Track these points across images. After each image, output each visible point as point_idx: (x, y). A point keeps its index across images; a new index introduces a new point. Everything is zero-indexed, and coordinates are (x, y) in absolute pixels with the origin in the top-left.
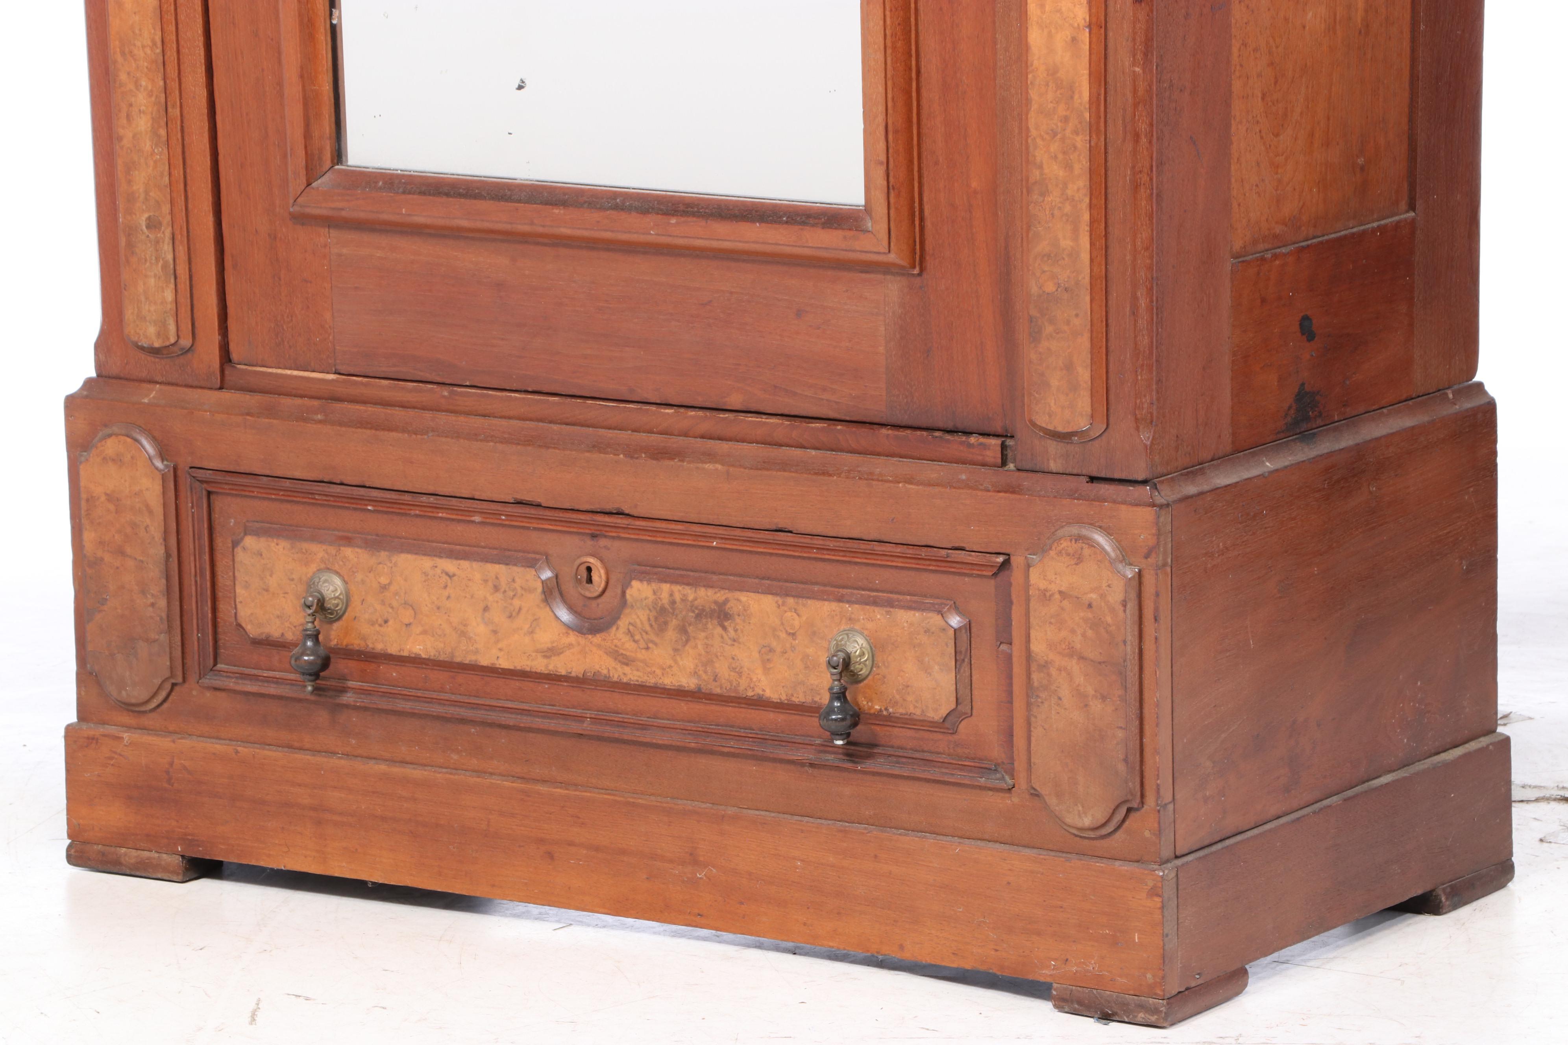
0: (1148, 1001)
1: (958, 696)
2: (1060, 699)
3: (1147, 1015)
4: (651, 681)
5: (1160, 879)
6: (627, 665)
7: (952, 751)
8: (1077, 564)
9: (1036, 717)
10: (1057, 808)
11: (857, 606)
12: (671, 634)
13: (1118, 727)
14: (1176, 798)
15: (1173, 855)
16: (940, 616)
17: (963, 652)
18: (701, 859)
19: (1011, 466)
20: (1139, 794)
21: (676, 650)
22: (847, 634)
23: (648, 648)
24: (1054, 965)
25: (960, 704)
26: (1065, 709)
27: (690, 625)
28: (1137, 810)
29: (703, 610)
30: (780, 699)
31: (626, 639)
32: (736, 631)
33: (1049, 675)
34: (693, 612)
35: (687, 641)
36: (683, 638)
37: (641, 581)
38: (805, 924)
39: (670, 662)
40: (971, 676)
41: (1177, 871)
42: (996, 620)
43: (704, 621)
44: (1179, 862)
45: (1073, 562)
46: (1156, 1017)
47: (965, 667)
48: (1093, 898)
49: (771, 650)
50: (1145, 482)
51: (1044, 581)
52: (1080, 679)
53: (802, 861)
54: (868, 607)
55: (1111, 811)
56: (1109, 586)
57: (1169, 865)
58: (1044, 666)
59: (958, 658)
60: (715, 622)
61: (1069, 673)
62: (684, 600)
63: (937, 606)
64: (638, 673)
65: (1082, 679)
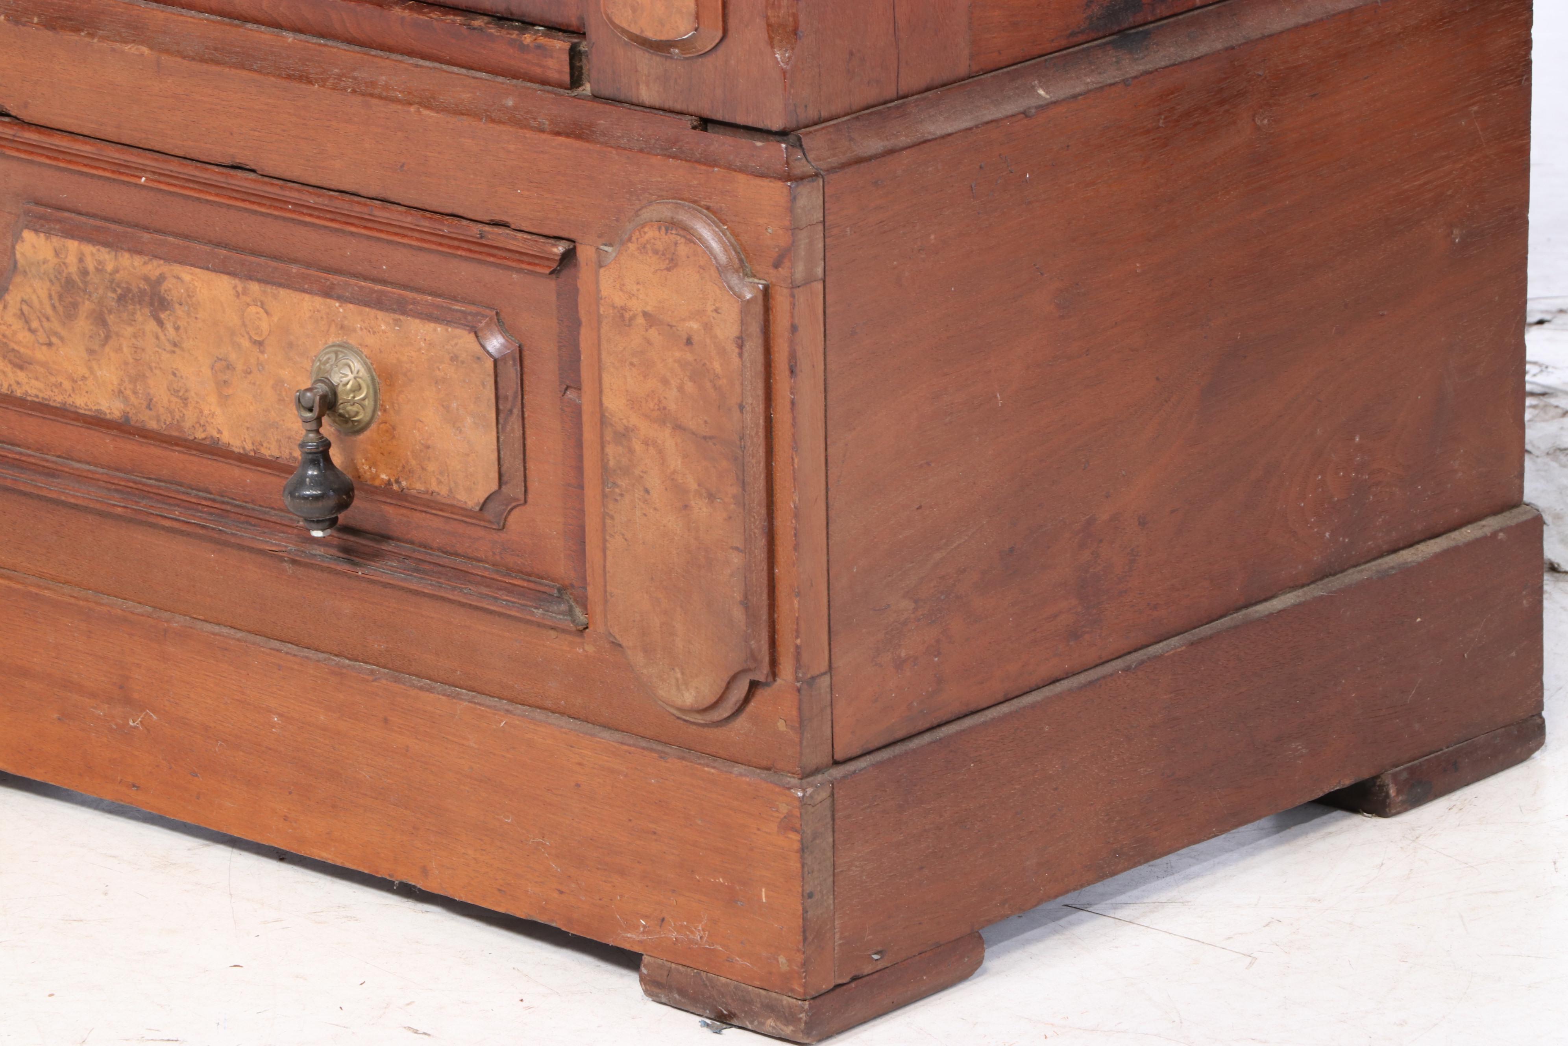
0: (781, 1001)
1: (503, 469)
2: (647, 491)
3: (778, 1024)
4: (57, 399)
5: (797, 804)
6: (21, 368)
7: (498, 558)
8: (668, 269)
9: (612, 518)
10: (645, 671)
11: (351, 306)
12: (82, 325)
13: (732, 548)
14: (834, 665)
15: (827, 760)
16: (472, 335)
17: (510, 398)
18: (136, 696)
19: (587, 88)
20: (767, 659)
21: (91, 352)
22: (336, 353)
23: (50, 344)
24: (644, 926)
25: (506, 483)
26: (655, 509)
27: (110, 312)
28: (766, 684)
29: (129, 290)
30: (244, 448)
31: (17, 325)
32: (177, 329)
33: (631, 451)
34: (115, 291)
35: (107, 338)
36: (101, 332)
37: (36, 231)
38: (286, 818)
39: (82, 371)
40: (524, 438)
41: (833, 788)
42: (560, 348)
43: (131, 307)
44: (837, 772)
45: (663, 267)
46: (791, 1028)
47: (514, 423)
48: (699, 822)
49: (229, 367)
50: (783, 134)
51: (621, 293)
52: (675, 462)
53: (280, 715)
54: (367, 309)
55: (724, 684)
56: (716, 311)
57: (819, 777)
58: (624, 435)
59: (501, 407)
60: (147, 311)
61: (660, 451)
62: (99, 270)
63: (469, 318)
65: (679, 462)
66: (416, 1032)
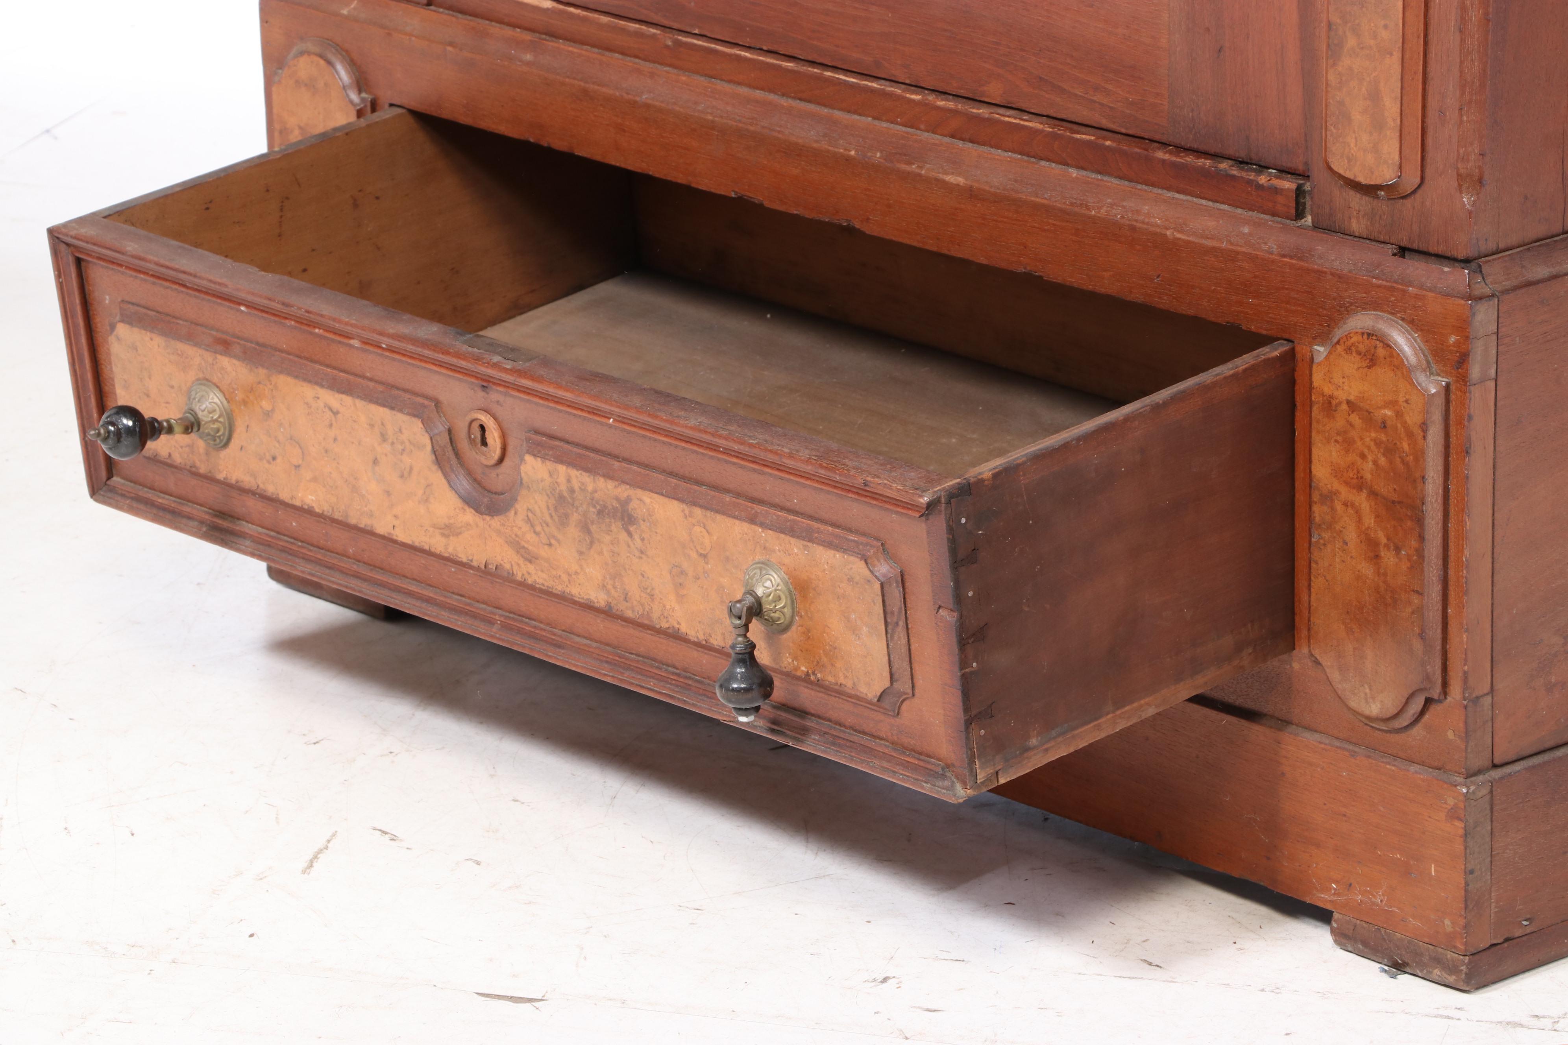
0: (1446, 955)
2: (1345, 543)
3: (1443, 973)
5: (1462, 798)
8: (1369, 367)
9: (1317, 563)
10: (1340, 686)
12: (573, 531)
13: (1413, 591)
14: (1495, 688)
15: (1488, 763)
19: (1308, 220)
20: (1439, 681)
21: (580, 553)
24: (1335, 889)
26: (1352, 557)
27: (592, 523)
28: (1439, 701)
32: (643, 540)
33: (1333, 509)
35: (591, 543)
36: (587, 538)
39: (575, 567)
41: (1492, 786)
44: (1496, 774)
45: (1364, 365)
46: (1454, 977)
48: (1382, 809)
50: (1467, 261)
51: (1330, 385)
52: (1369, 520)
55: (1404, 700)
56: (1407, 401)
57: (1480, 778)
58: (1329, 497)
61: (1358, 512)
64: (544, 575)
65: (1372, 521)
66: (1150, 964)
